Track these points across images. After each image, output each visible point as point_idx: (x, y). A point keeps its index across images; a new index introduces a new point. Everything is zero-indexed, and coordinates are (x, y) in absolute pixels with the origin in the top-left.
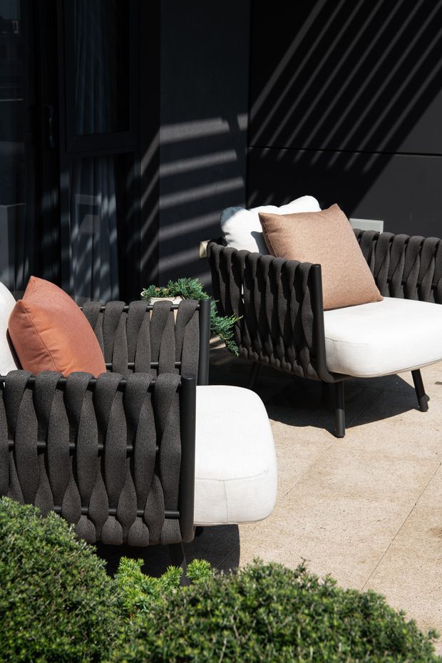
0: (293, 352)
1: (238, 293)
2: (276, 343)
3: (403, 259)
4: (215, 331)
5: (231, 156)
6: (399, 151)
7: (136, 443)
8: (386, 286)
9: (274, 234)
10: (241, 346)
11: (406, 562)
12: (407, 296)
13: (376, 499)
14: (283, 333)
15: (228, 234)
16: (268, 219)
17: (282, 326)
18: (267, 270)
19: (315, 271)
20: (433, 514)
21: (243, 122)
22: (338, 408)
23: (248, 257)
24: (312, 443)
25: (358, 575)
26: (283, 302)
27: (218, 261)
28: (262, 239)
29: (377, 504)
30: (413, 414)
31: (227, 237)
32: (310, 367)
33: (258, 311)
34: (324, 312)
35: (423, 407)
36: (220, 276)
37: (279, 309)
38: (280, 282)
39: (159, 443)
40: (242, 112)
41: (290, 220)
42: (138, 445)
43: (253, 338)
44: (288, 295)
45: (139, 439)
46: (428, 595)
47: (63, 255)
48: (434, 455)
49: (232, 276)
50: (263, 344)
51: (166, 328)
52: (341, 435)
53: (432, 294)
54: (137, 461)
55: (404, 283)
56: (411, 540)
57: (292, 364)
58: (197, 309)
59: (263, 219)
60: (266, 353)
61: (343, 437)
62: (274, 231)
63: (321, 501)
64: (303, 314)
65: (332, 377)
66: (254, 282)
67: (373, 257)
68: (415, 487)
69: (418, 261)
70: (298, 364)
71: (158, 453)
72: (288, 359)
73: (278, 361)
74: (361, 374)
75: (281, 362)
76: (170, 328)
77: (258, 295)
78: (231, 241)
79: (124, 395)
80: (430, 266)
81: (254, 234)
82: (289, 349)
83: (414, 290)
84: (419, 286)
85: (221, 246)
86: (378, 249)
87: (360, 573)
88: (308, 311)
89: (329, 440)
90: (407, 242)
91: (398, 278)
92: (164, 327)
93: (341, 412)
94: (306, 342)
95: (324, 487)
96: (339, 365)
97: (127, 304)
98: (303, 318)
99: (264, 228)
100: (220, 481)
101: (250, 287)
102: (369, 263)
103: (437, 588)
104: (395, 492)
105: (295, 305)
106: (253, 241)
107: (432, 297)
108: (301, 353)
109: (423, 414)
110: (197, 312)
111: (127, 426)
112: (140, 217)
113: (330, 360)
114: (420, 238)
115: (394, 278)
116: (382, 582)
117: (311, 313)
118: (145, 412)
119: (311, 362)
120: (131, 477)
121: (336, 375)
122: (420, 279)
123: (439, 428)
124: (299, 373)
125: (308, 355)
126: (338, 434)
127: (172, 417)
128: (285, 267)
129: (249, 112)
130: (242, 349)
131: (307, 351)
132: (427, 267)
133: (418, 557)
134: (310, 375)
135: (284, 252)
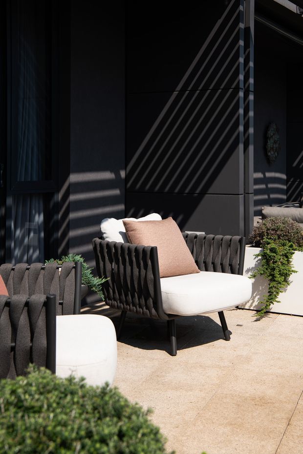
0: (143, 301)
1: (111, 268)
2: (133, 297)
3: (212, 249)
4: (90, 286)
5: (117, 192)
6: (209, 192)
7: (17, 341)
8: (203, 265)
9: (132, 232)
10: (113, 300)
11: (205, 426)
12: (215, 271)
13: (191, 390)
14: (137, 291)
15: (105, 233)
16: (128, 224)
17: (136, 286)
18: (126, 252)
19: (153, 251)
20: (226, 397)
21: (123, 174)
22: (172, 336)
23: (115, 245)
24: (156, 359)
25: (172, 435)
26: (136, 271)
27: (98, 249)
28: (125, 236)
29: (191, 393)
30: (221, 342)
31: (104, 235)
32: (153, 311)
33: (122, 278)
34: (161, 279)
35: (227, 338)
36: (100, 258)
37: (134, 275)
38: (134, 259)
39: (32, 340)
40: (122, 169)
41: (142, 224)
42: (18, 342)
43: (120, 294)
44: (139, 266)
45: (18, 338)
46: (216, 446)
47: (7, 244)
48: (231, 364)
49: (107, 258)
50: (126, 298)
51: (54, 279)
52: (174, 354)
53: (229, 269)
54: (17, 353)
55: (213, 263)
56: (210, 413)
57: (143, 309)
58: (73, 268)
59: (125, 224)
60: (128, 304)
61: (175, 355)
62: (131, 231)
63: (156, 392)
64: (147, 277)
65: (167, 317)
66: (119, 260)
67: (195, 248)
68: (217, 382)
69: (221, 250)
70: (146, 309)
71: (31, 347)
72: (140, 307)
73: (135, 308)
74: (184, 313)
75: (136, 308)
76: (56, 279)
77: (122, 267)
78: (107, 237)
79: (9, 310)
80: (227, 253)
81: (121, 233)
82: (141, 300)
83: (219, 267)
84: (222, 264)
85: (100, 240)
86: (197, 244)
87: (174, 434)
88: (151, 276)
89: (167, 357)
90: (213, 239)
91: (209, 260)
92: (53, 279)
93: (174, 339)
94: (150, 295)
95: (159, 384)
96: (171, 309)
97: (29, 265)
98: (148, 279)
99: (126, 229)
100: (74, 366)
101: (117, 263)
102: (192, 253)
103: (222, 441)
104: (203, 386)
105: (143, 271)
106: (120, 237)
107: (230, 271)
108: (148, 302)
109: (228, 341)
110: (74, 270)
111: (12, 330)
112: (58, 225)
113: (165, 306)
114: (221, 236)
115: (207, 260)
116: (187, 439)
117: (152, 276)
118: (23, 320)
119: (154, 307)
120: (13, 365)
121: (170, 315)
122: (222, 260)
123: (236, 349)
124: (147, 315)
125: (152, 303)
126: (172, 353)
127: (41, 322)
128: (136, 249)
129: (126, 169)
130: (113, 302)
131: (151, 300)
132: (226, 253)
133: (213, 423)
134: (153, 316)
135: (138, 242)
